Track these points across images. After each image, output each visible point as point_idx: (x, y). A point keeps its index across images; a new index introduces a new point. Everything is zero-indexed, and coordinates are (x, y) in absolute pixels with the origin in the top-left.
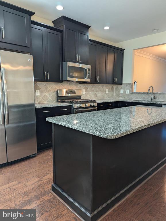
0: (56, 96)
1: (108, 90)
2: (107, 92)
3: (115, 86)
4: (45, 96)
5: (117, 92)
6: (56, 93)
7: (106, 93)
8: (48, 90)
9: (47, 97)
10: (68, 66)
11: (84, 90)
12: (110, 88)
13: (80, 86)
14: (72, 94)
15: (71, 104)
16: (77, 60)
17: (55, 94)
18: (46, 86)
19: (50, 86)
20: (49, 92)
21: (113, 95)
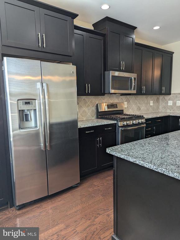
0: (95, 111)
1: (152, 101)
2: (151, 104)
3: (161, 97)
4: (84, 111)
5: (164, 104)
6: (95, 107)
7: (150, 106)
8: (87, 105)
9: (86, 113)
10: (112, 76)
11: (126, 102)
12: (155, 99)
13: (122, 99)
14: (114, 108)
15: (116, 122)
16: (122, 68)
17: (94, 109)
18: (85, 100)
19: (89, 100)
20: (88, 106)
21: (158, 108)
